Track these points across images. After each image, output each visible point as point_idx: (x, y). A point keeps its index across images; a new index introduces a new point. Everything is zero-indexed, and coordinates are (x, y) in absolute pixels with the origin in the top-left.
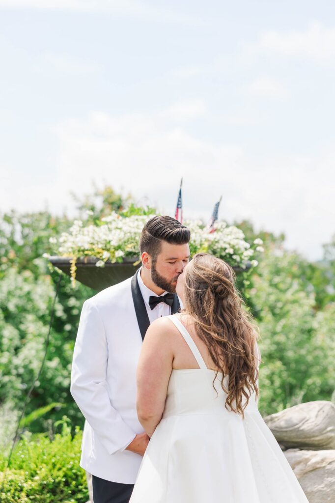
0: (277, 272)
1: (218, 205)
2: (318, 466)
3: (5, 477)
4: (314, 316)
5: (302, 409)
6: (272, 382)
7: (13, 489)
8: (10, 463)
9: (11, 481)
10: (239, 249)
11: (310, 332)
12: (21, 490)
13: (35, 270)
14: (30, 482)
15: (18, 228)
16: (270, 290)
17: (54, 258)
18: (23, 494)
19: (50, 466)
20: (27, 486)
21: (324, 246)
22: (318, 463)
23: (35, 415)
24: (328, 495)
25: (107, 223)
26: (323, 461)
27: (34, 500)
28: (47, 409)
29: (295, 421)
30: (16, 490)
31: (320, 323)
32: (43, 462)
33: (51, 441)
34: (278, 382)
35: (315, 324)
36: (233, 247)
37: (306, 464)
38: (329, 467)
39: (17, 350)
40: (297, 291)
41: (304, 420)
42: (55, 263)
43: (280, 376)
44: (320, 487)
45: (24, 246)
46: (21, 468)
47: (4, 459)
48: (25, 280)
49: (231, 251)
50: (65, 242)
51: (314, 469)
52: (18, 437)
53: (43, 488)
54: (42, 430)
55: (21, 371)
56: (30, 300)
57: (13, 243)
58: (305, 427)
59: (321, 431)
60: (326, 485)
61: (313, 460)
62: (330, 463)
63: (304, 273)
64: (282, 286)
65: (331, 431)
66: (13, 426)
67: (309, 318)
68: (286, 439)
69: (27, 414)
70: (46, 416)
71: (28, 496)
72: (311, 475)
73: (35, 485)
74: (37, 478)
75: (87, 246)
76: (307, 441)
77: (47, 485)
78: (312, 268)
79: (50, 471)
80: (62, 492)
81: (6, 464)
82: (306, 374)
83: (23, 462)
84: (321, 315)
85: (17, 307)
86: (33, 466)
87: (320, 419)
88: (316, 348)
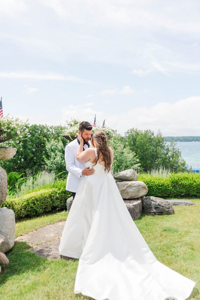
0: (115, 139)
1: (104, 121)
2: (131, 185)
3: (53, 190)
4: (123, 149)
5: (126, 171)
6: (114, 165)
7: (54, 193)
8: (54, 186)
9: (54, 191)
10: (110, 132)
11: (123, 153)
12: (57, 193)
13: (58, 140)
14: (59, 191)
15: (54, 130)
16: (113, 143)
17: (64, 135)
18: (57, 194)
19: (64, 187)
20: (58, 192)
21: (125, 133)
22: (130, 184)
23: (59, 174)
24: (133, 192)
25: (77, 126)
26: (132, 184)
27: (60, 195)
28: (62, 172)
29: (125, 174)
30: (55, 193)
31: (125, 151)
32: (62, 186)
33: (64, 181)
34: (116, 165)
35: (124, 151)
36: (108, 131)
37: (128, 185)
38: (133, 185)
39: (55, 158)
40: (120, 144)
41: (127, 174)
42: (64, 136)
43: (116, 163)
44: (131, 190)
45: (55, 134)
46: (56, 187)
47: (52, 185)
48: (56, 142)
49: (108, 133)
50: (66, 131)
51: (130, 186)
52: (56, 179)
53: (62, 192)
54: (61, 178)
55: (55, 163)
56: (57, 146)
57: (52, 133)
58: (127, 176)
59: (131, 177)
60: (133, 190)
61: (129, 184)
62: (134, 184)
63: (121, 139)
64: (116, 142)
65: (133, 176)
66: (54, 177)
67: (122, 150)
68: (122, 179)
69: (58, 174)
70: (62, 174)
71: (58, 194)
72: (129, 187)
73: (60, 192)
74: (60, 190)
75: (72, 132)
76: (127, 179)
77: (63, 191)
78: (123, 138)
79: (64, 188)
80: (67, 193)
81: (53, 187)
82: (122, 163)
83: (57, 186)
84: (125, 149)
85: (54, 148)
86: (59, 187)
87: (130, 174)
88: (124, 157)
